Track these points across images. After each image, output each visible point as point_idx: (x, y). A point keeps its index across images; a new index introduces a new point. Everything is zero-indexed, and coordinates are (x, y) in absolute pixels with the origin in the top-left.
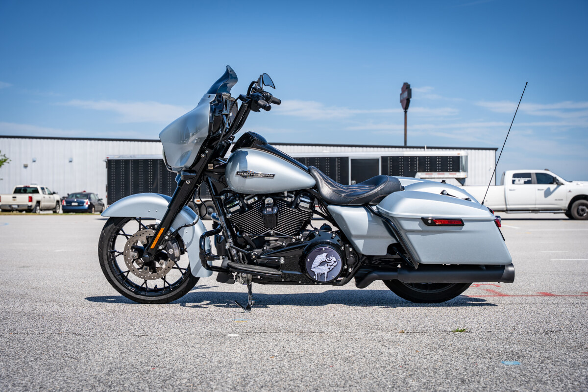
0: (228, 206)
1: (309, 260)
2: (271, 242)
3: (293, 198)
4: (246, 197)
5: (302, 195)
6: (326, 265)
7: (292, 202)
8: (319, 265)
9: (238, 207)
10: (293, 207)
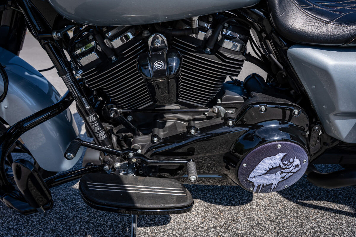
0: (79, 52)
1: (245, 165)
2: (167, 116)
3: (210, 33)
4: (108, 32)
5: (226, 25)
6: (279, 173)
7: (206, 41)
8: (265, 174)
9: (93, 57)
10: (208, 50)
